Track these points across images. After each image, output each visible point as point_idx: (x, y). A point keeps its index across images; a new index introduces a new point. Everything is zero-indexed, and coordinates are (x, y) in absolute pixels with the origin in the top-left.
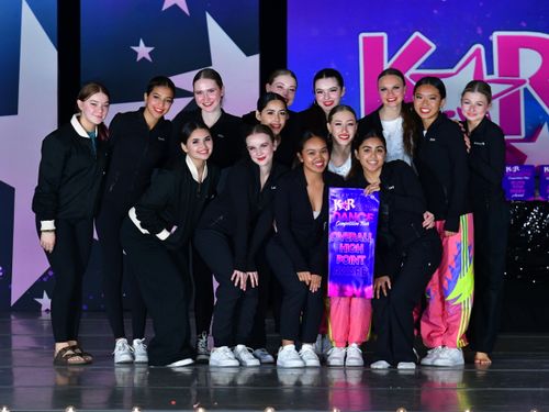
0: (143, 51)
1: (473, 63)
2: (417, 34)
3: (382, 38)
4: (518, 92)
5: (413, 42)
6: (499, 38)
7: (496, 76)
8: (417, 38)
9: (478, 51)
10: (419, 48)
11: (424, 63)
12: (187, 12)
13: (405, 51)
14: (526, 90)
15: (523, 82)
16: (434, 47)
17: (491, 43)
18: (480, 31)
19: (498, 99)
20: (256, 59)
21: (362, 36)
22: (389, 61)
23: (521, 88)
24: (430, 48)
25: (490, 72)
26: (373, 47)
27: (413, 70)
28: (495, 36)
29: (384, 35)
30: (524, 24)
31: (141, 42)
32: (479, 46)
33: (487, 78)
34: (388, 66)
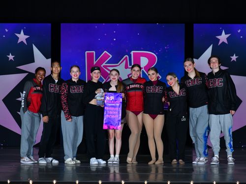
0: (11, 57)
1: (125, 61)
2: (105, 52)
6: (134, 53)
8: (105, 53)
9: (126, 58)
10: (106, 56)
11: (108, 62)
12: (26, 44)
14: (143, 71)
15: (142, 68)
16: (111, 56)
17: (131, 55)
18: (127, 51)
20: (50, 59)
21: (86, 52)
22: (96, 61)
24: (110, 56)
25: (130, 65)
26: (90, 56)
27: (104, 64)
28: (132, 53)
29: (94, 52)
30: (142, 49)
31: (10, 54)
32: (126, 56)
33: (129, 67)
34: (95, 63)
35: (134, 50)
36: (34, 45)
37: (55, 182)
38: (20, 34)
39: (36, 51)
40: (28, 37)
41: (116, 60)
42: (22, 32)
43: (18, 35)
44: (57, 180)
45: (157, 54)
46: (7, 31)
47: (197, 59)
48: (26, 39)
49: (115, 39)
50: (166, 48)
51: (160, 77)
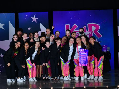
0: (29, 29)
4: (92, 34)
6: (88, 25)
7: (88, 31)
8: (75, 25)
9: (85, 27)
10: (75, 27)
11: (76, 29)
12: (36, 22)
14: (93, 33)
15: (93, 32)
16: (78, 27)
17: (87, 25)
18: (85, 24)
19: (88, 35)
21: (66, 25)
22: (70, 29)
23: (92, 33)
24: (77, 27)
25: (87, 30)
27: (74, 30)
29: (69, 25)
30: (92, 22)
31: (29, 27)
32: (85, 26)
33: (87, 31)
35: (88, 23)
36: (40, 22)
37: (52, 88)
38: (33, 17)
39: (41, 25)
40: (37, 18)
42: (34, 16)
43: (32, 18)
44: (53, 87)
45: (100, 24)
46: (27, 16)
48: (36, 20)
49: (79, 18)
50: (104, 21)
51: (102, 36)
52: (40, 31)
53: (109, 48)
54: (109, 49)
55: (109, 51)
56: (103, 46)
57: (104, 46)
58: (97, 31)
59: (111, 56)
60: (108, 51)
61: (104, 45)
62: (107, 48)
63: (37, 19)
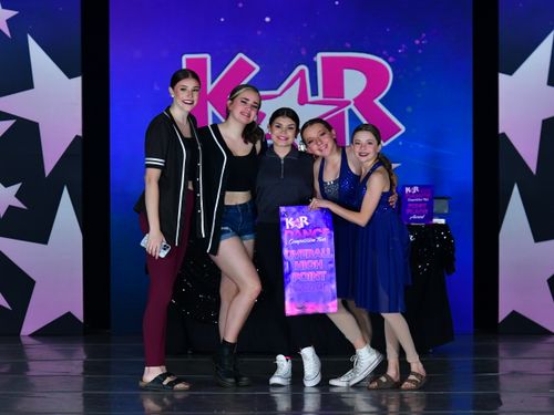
2: (240, 55)
3: (205, 60)
5: (237, 62)
6: (323, 59)
7: (320, 97)
8: (241, 59)
9: (302, 73)
12: (9, 35)
13: (231, 69)
14: (350, 110)
16: (257, 69)
17: (315, 64)
18: (304, 52)
20: (78, 81)
22: (212, 82)
25: (315, 93)
28: (319, 57)
29: (208, 57)
30: (348, 45)
33: (311, 99)
34: (210, 88)
35: (324, 51)
36: (30, 38)
39: (37, 54)
40: (15, 13)
41: (270, 80)
45: (391, 59)
47: (510, 72)
48: (9, 22)
49: (268, 19)
50: (417, 42)
51: (403, 129)
52: (33, 87)
53: (441, 206)
54: (446, 211)
55: (442, 221)
56: (408, 190)
57: (416, 189)
58: (377, 101)
59: (456, 256)
60: (436, 221)
61: (412, 187)
62: (430, 205)
63: (11, 13)
